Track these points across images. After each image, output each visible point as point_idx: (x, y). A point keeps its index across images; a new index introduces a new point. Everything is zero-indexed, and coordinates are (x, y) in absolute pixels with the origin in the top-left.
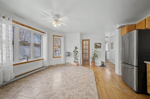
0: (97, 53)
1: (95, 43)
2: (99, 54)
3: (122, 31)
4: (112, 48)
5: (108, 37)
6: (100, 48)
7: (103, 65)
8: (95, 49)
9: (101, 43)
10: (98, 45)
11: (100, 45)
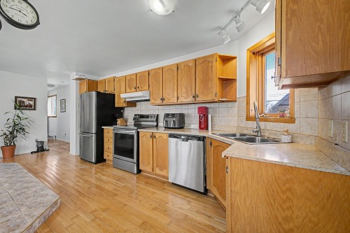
0: (23, 122)
1: (16, 97)
2: (28, 125)
3: (81, 84)
4: (63, 110)
5: (53, 86)
6: (35, 109)
7: (41, 149)
8: (18, 111)
9: (35, 99)
10: (27, 102)
11: (32, 103)
